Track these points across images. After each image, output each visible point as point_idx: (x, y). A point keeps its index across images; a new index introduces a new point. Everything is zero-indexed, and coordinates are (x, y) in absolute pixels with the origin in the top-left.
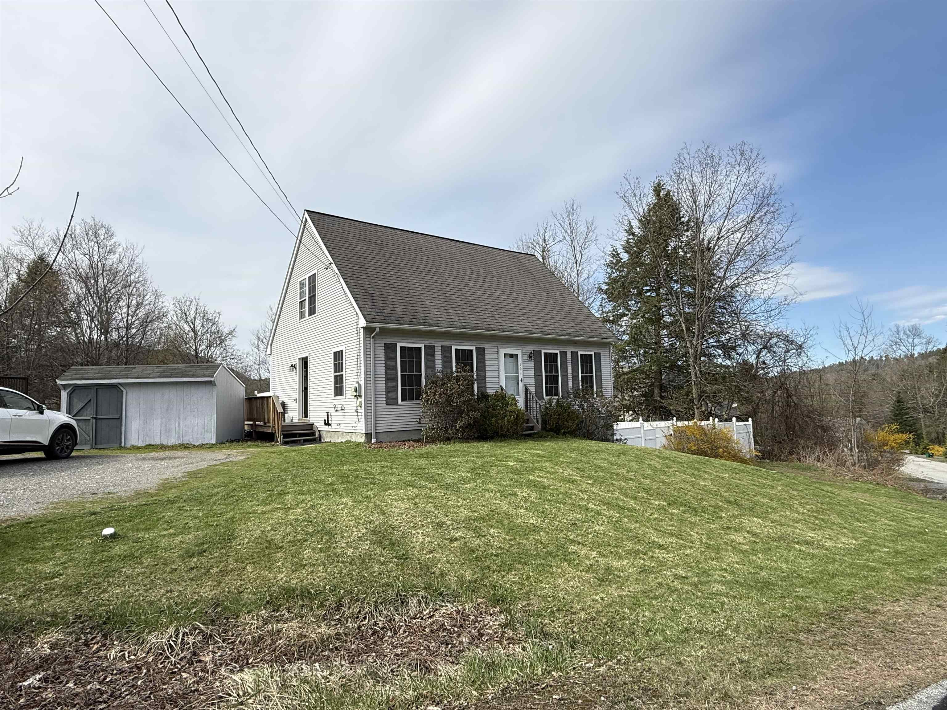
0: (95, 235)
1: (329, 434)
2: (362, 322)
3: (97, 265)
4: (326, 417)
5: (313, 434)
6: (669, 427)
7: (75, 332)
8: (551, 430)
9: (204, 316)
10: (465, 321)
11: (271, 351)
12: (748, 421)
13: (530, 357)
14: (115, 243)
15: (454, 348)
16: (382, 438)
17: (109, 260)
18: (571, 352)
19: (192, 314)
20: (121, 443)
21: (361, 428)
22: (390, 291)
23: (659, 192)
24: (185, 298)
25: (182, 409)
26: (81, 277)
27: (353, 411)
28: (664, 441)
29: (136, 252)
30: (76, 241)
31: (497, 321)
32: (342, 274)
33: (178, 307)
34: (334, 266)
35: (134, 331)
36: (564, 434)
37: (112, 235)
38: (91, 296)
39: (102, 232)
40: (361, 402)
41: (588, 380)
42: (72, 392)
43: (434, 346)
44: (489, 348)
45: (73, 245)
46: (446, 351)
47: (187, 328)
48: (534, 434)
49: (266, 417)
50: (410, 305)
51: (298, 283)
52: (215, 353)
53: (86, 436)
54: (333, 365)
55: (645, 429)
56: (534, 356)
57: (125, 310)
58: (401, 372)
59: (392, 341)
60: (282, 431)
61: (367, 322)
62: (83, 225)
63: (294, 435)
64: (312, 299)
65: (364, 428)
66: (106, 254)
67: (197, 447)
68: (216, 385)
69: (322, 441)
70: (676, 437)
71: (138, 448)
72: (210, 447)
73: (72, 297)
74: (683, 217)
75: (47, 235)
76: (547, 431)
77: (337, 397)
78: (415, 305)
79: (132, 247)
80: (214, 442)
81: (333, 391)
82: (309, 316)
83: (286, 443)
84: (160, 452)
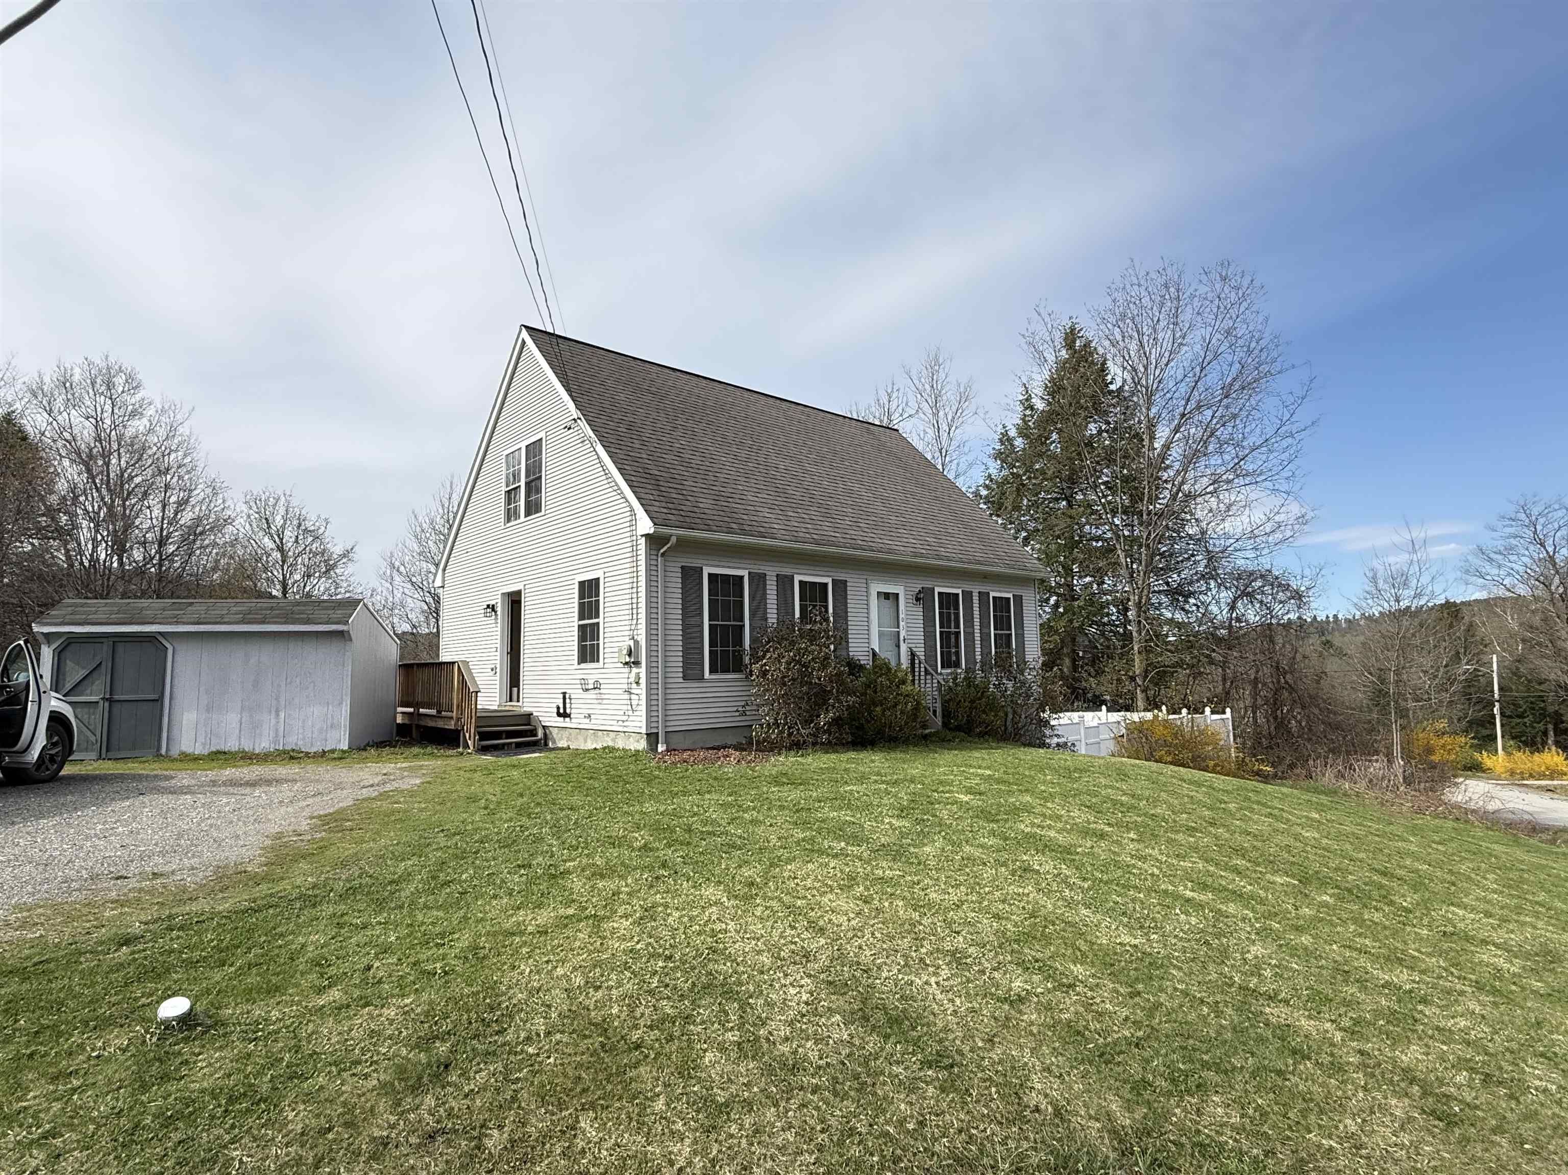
0: (108, 386)
1: (566, 733)
2: (646, 525)
3: (109, 436)
4: (562, 701)
5: (533, 733)
6: (1119, 722)
7: (65, 549)
8: (958, 728)
9: (299, 525)
10: (816, 532)
11: (444, 581)
12: (1224, 713)
13: (918, 599)
14: (143, 400)
15: (797, 579)
16: (676, 741)
17: (130, 429)
18: (979, 593)
19: (279, 521)
20: (159, 748)
21: (639, 724)
22: (685, 473)
23: (1074, 342)
24: (267, 494)
25: (283, 686)
26: (79, 454)
27: (620, 691)
28: (1111, 746)
29: (178, 417)
30: (73, 395)
31: (865, 534)
32: (602, 438)
33: (255, 508)
34: (583, 424)
35: (171, 548)
36: (981, 735)
37: (137, 387)
38: (96, 488)
39: (119, 380)
40: (638, 674)
41: (1004, 641)
42: (66, 647)
43: (765, 575)
44: (854, 583)
45: (68, 400)
46: (785, 582)
47: (268, 543)
48: (930, 735)
49: (444, 701)
50: (722, 499)
51: (504, 457)
52: (317, 587)
53: (89, 734)
54: (576, 605)
55: (1087, 725)
56: (922, 598)
57: (157, 512)
58: (710, 620)
59: (694, 562)
60: (477, 727)
61: (655, 524)
62: (86, 367)
63: (497, 735)
64: (534, 486)
65: (644, 724)
66: (126, 418)
67: (314, 757)
68: (351, 640)
69: (550, 745)
70: (1129, 740)
71: (196, 759)
72: (341, 757)
73: (62, 486)
74: (1111, 383)
75: (20, 381)
76: (950, 729)
77: (583, 666)
78: (730, 500)
79: (173, 408)
80: (346, 748)
81: (576, 653)
82: (526, 516)
83: (484, 750)
84: (242, 766)
